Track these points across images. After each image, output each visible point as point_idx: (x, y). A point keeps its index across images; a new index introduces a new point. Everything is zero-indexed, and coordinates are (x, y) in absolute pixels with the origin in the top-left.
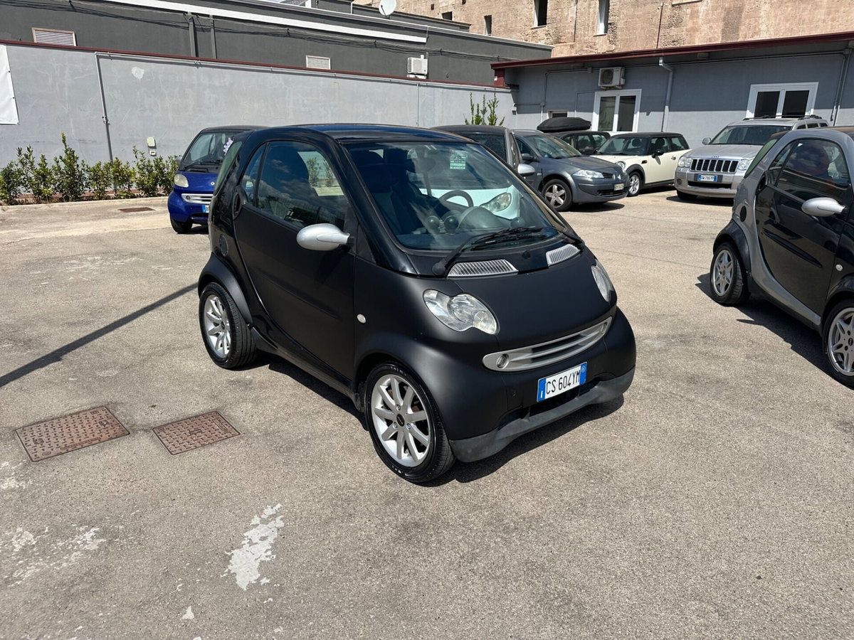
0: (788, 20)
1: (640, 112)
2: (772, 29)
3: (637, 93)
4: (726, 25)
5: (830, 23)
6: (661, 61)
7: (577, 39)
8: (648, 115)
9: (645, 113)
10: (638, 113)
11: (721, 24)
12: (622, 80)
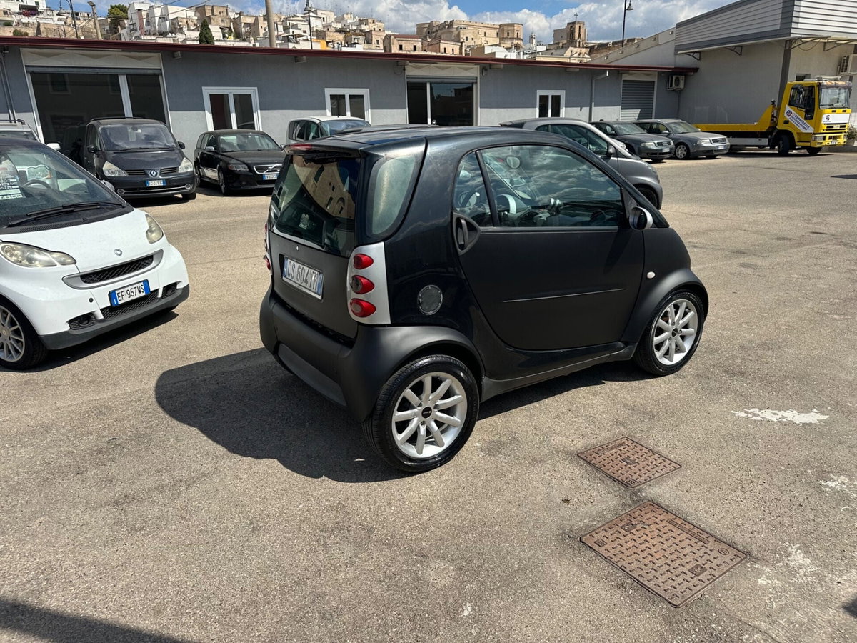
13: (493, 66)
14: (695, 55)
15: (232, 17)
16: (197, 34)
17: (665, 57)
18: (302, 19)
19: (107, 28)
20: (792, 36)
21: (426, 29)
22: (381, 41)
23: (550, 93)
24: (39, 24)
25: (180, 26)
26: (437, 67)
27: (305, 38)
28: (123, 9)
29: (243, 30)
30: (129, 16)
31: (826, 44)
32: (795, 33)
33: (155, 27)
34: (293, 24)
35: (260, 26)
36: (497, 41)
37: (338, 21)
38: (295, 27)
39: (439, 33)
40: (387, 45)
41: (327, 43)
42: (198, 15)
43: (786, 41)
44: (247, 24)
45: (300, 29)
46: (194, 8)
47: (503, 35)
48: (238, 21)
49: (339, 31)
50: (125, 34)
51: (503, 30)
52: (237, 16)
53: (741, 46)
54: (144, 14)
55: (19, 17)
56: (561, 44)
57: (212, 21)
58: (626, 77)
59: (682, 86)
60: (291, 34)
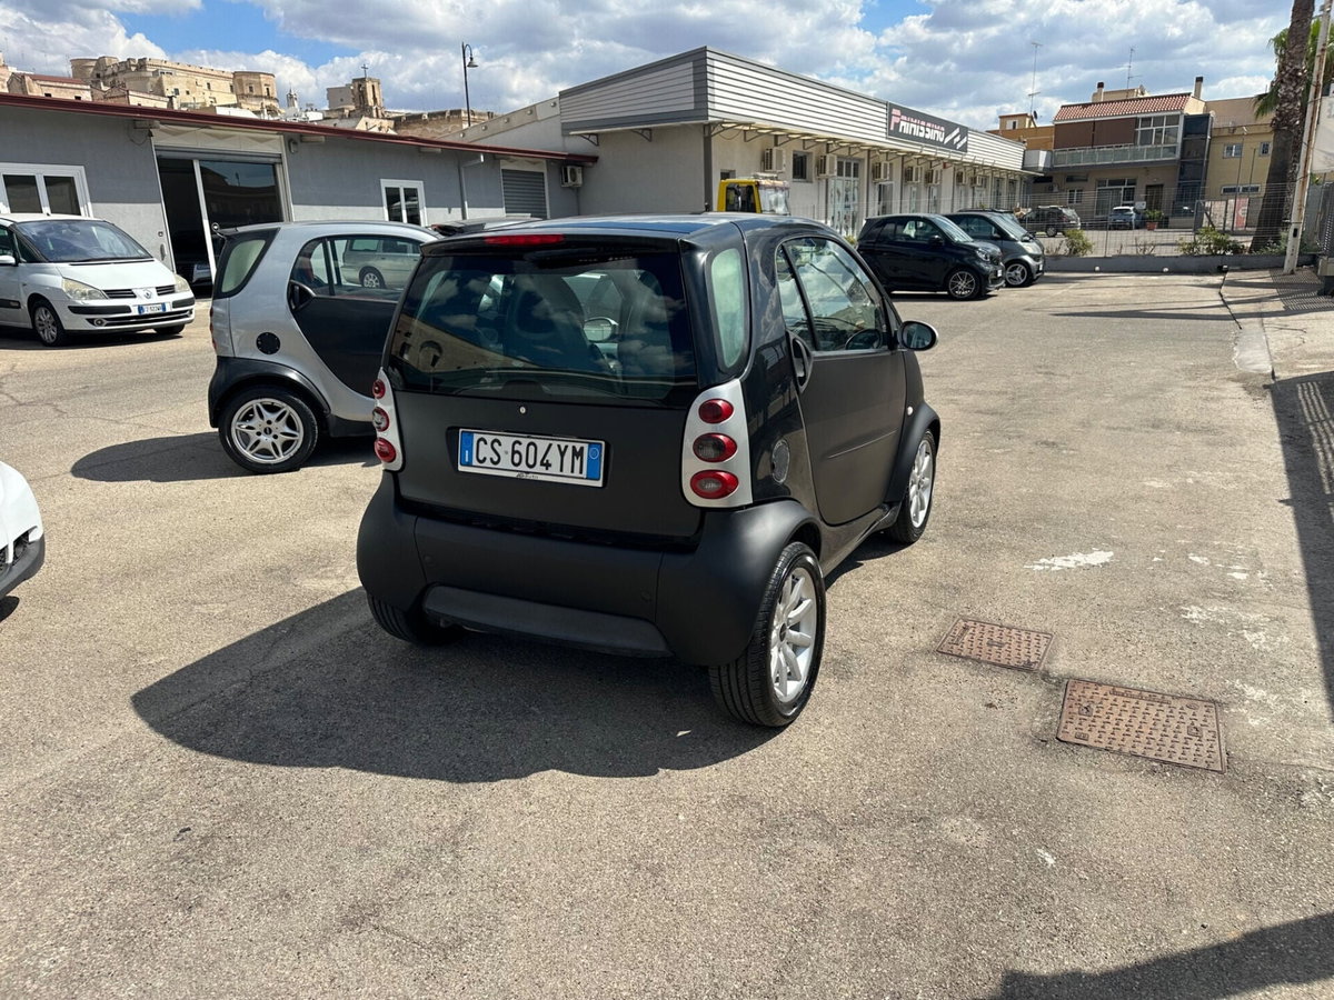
13: (306, 138)
14: (592, 138)
17: (548, 138)
20: (710, 119)
21: (91, 70)
23: (401, 185)
31: (748, 132)
32: (713, 116)
36: (233, 99)
39: (121, 77)
43: (705, 126)
47: (242, 89)
51: (240, 82)
53: (650, 129)
56: (347, 111)
58: (505, 165)
59: (579, 181)
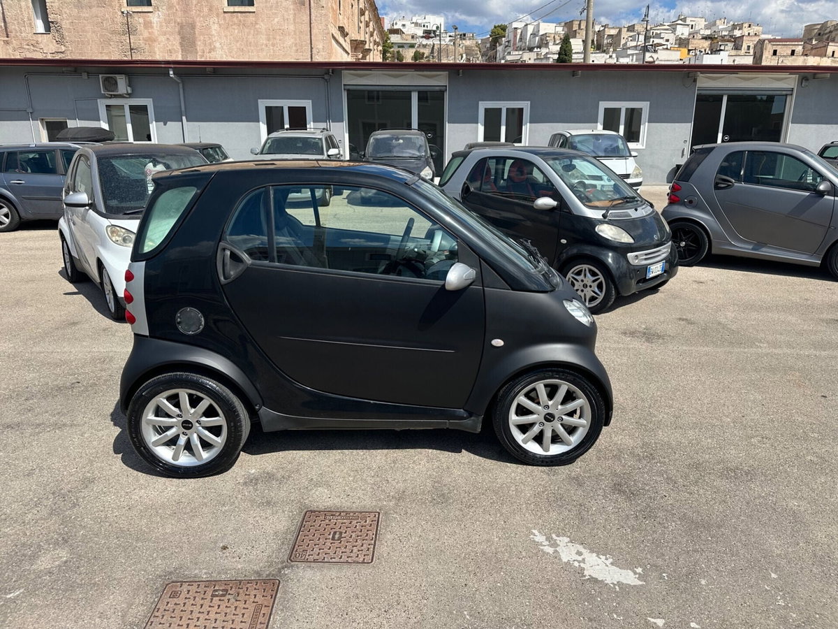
0: (237, 41)
1: (156, 122)
2: (225, 47)
3: (148, 102)
4: (183, 38)
5: (271, 48)
6: (171, 72)
7: (11, 35)
8: (165, 124)
9: (162, 123)
10: (154, 122)
11: (178, 37)
12: (129, 88)
13: (818, 76)
15: (597, 30)
16: (557, 48)
18: (668, 27)
19: (488, 45)
21: (816, 31)
22: (752, 46)
24: (434, 44)
25: (547, 41)
26: (738, 78)
27: (665, 47)
28: (504, 28)
29: (605, 42)
30: (507, 35)
33: (526, 43)
34: (656, 34)
35: (622, 37)
37: (707, 27)
38: (658, 36)
39: (833, 34)
40: (758, 51)
41: (689, 50)
42: (566, 29)
44: (610, 36)
45: (663, 38)
46: (563, 24)
48: (602, 33)
49: (705, 38)
50: (501, 50)
52: (602, 28)
54: (519, 31)
55: (421, 40)
57: (577, 35)
60: (651, 43)
